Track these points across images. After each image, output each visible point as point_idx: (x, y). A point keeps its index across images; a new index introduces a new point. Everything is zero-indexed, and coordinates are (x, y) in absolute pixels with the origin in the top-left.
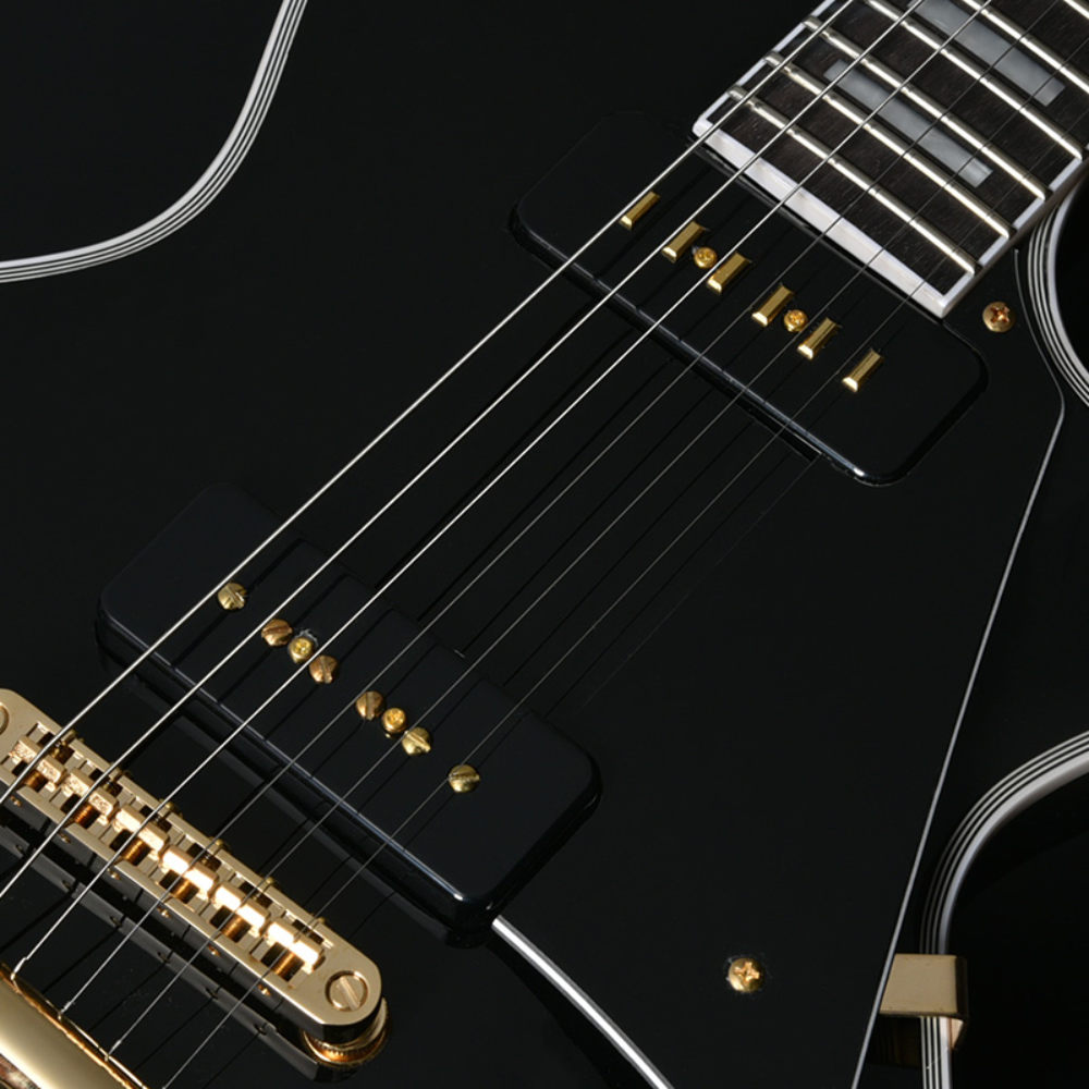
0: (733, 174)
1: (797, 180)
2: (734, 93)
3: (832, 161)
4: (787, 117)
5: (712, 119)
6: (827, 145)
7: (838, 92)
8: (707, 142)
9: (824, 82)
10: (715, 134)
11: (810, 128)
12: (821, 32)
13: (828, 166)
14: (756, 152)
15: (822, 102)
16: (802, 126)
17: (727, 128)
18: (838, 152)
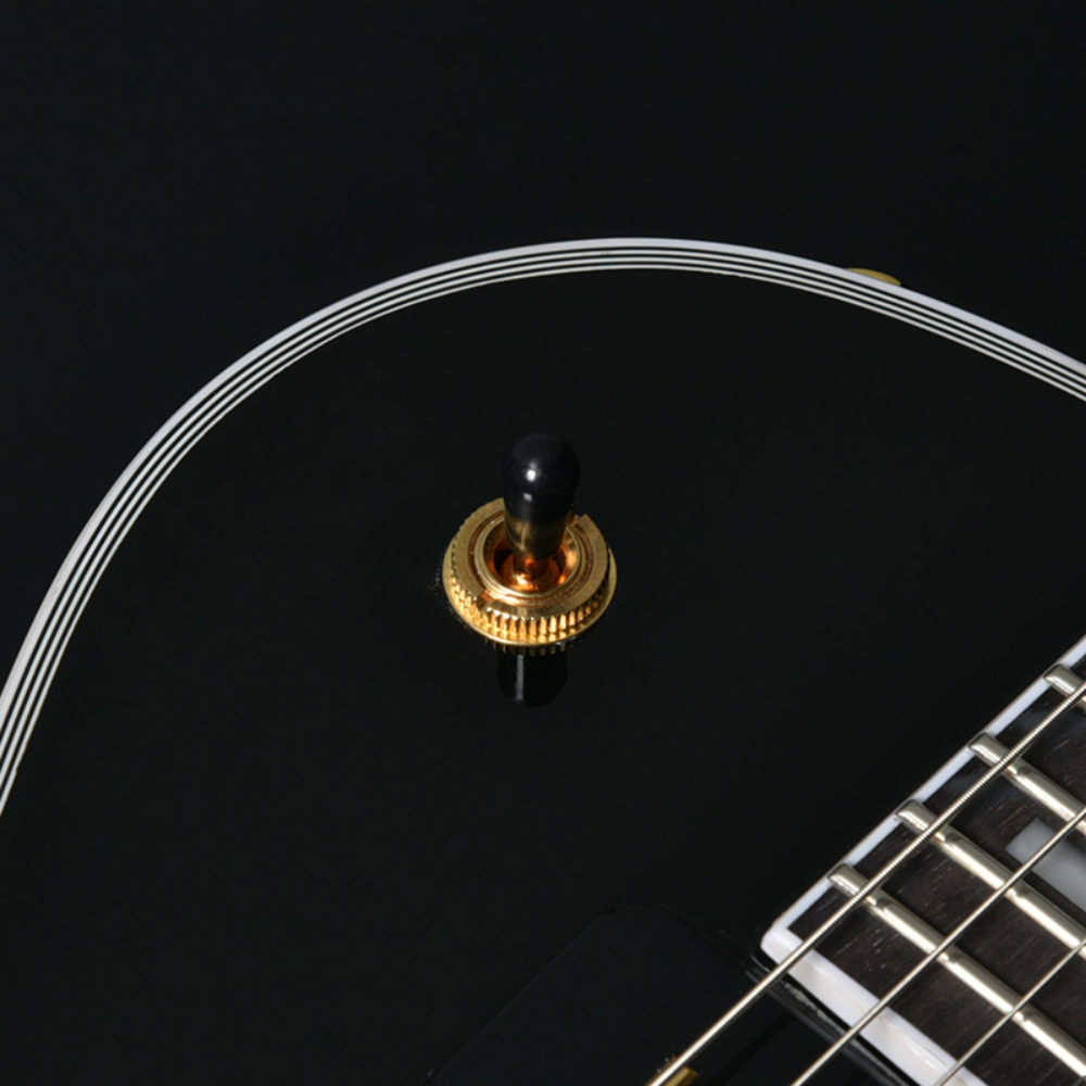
0: (839, 1037)
1: (956, 1053)
2: (841, 881)
3: (1019, 1017)
4: (938, 929)
5: (801, 928)
6: (1012, 986)
7: (1034, 884)
8: (793, 972)
9: (1008, 864)
10: (805, 958)
11: (979, 951)
12: (1005, 767)
13: (1012, 1026)
14: (880, 996)
15: (1004, 903)
16: (964, 949)
17: (826, 948)
18: (1031, 1001)
